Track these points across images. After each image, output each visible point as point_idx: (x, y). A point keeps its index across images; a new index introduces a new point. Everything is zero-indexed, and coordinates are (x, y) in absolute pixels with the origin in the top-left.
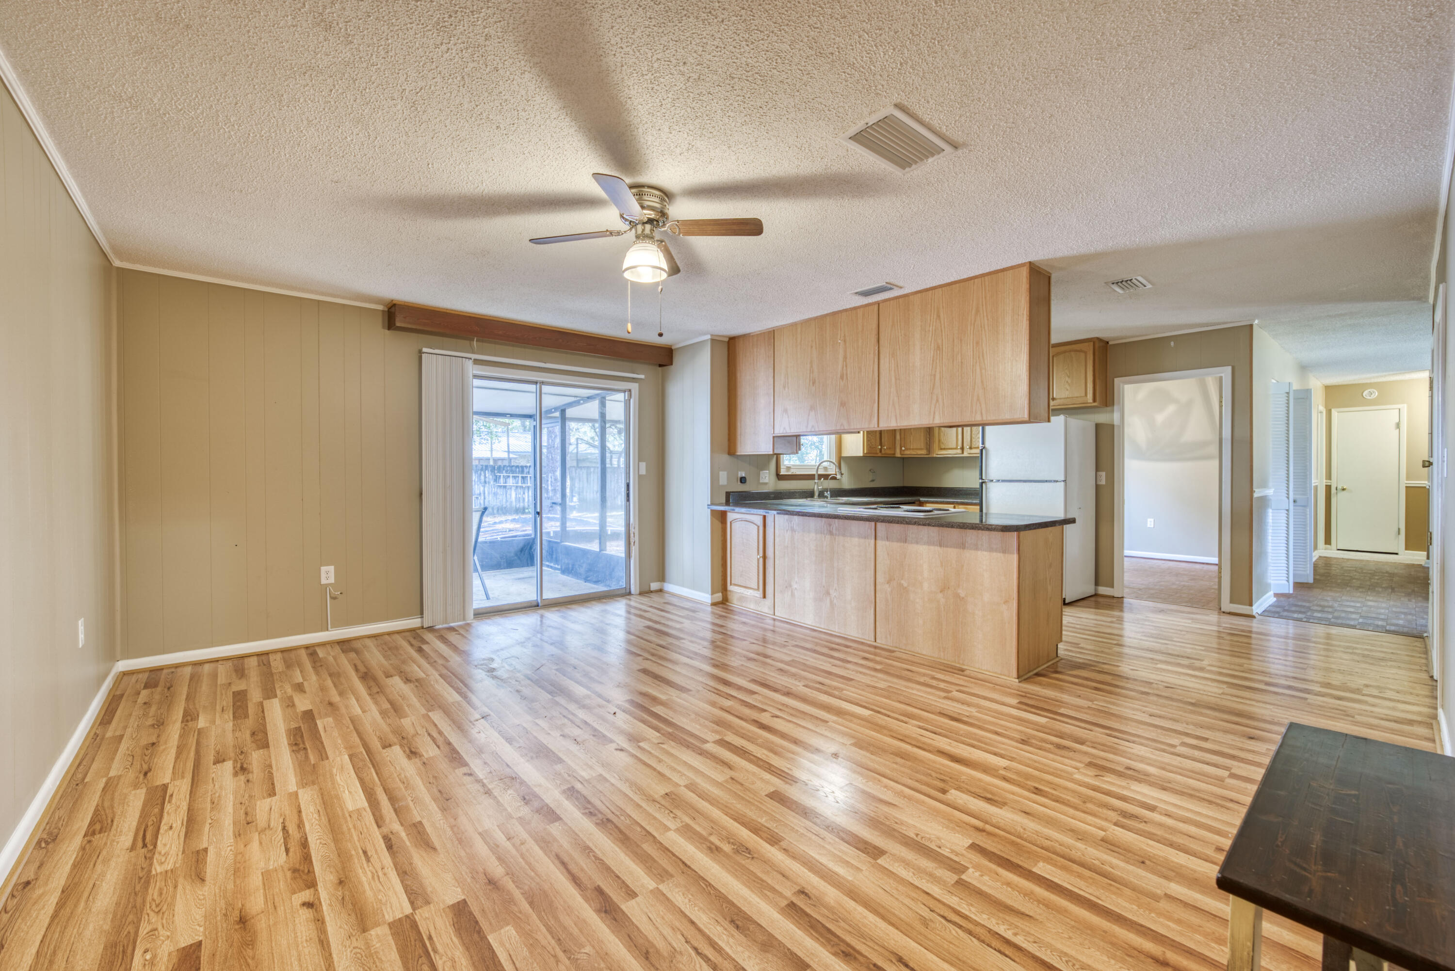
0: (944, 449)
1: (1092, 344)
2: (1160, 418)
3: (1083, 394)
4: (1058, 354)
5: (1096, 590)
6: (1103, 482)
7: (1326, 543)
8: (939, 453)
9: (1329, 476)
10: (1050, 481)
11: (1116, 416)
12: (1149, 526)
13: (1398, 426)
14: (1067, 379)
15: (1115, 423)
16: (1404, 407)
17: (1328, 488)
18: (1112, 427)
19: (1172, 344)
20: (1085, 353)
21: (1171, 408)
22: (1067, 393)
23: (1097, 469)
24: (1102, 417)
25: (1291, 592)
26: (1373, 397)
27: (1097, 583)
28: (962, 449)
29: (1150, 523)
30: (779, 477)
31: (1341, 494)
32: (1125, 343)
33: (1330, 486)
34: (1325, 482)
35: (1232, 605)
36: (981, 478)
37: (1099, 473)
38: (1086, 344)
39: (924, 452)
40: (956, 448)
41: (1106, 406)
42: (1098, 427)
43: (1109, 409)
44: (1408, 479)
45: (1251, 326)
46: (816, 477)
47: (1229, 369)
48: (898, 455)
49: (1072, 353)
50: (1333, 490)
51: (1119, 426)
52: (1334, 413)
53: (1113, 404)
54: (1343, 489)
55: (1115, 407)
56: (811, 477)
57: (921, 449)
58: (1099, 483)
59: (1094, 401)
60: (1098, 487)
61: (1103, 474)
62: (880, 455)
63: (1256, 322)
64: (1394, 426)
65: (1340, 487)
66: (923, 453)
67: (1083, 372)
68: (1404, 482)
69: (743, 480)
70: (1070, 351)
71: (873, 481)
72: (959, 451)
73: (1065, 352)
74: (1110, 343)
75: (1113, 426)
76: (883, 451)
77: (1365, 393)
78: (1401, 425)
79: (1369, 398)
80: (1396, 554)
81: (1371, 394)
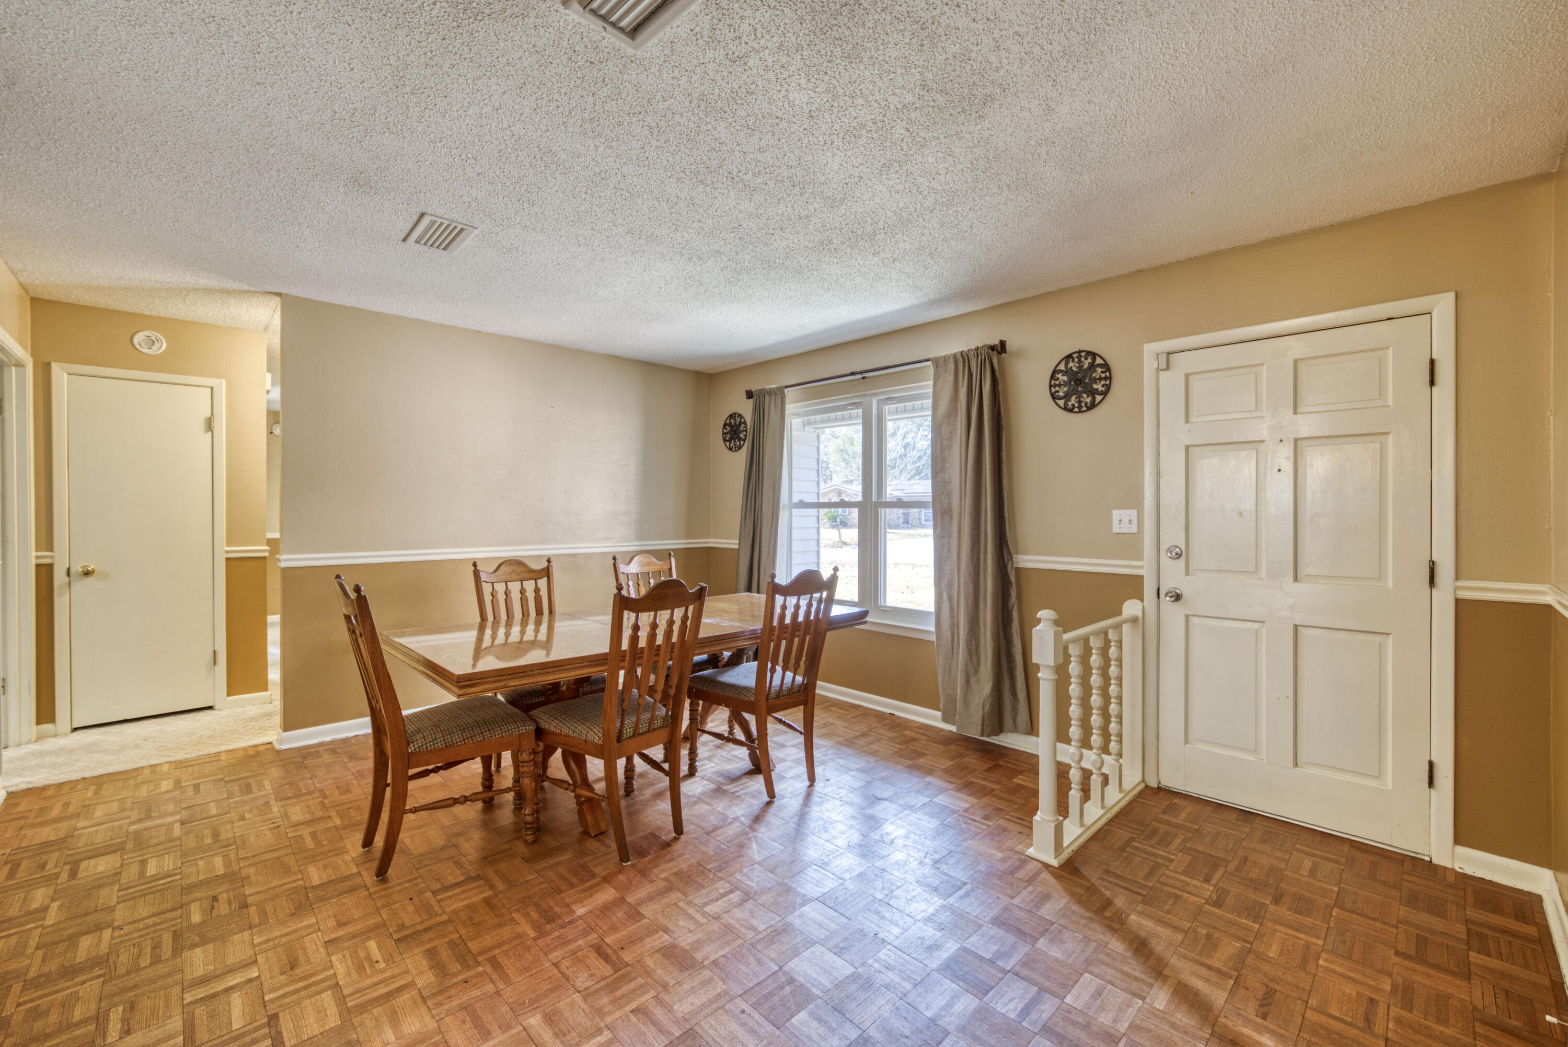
7: (39, 721)
9: (46, 539)
13: (209, 425)
16: (221, 385)
17: (45, 573)
26: (155, 350)
31: (82, 586)
33: (50, 567)
34: (33, 556)
44: (231, 541)
50: (59, 578)
52: (60, 375)
54: (87, 573)
64: (201, 425)
65: (77, 568)
68: (224, 550)
77: (138, 338)
78: (216, 425)
79: (146, 351)
80: (211, 708)
81: (151, 342)
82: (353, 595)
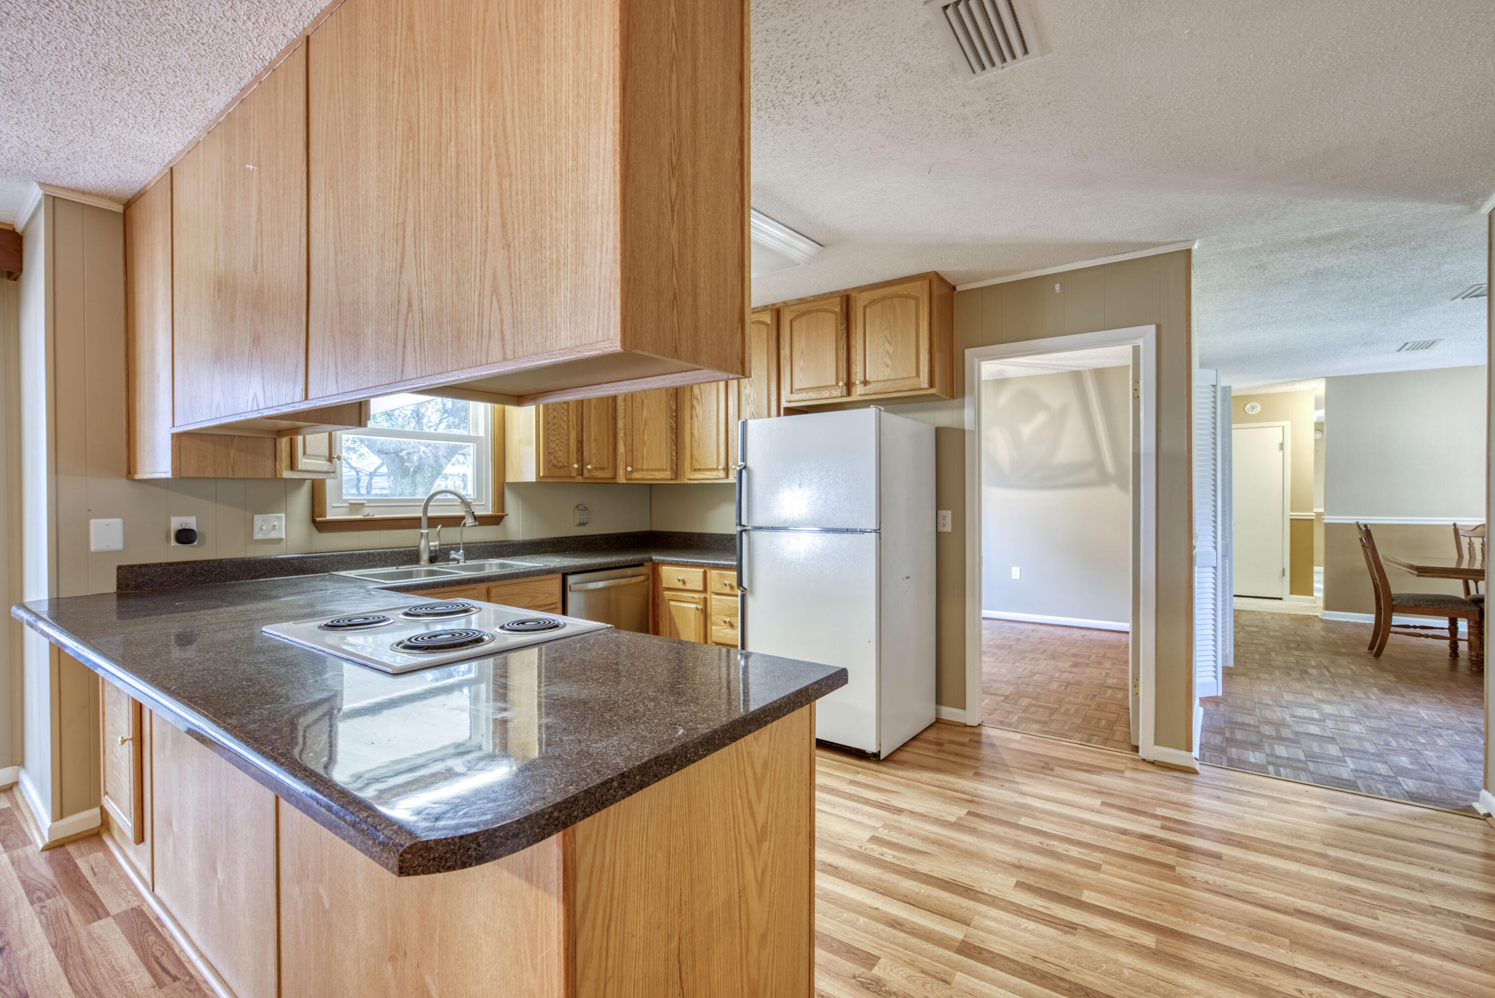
0: (699, 470)
1: (926, 282)
2: (1027, 430)
3: (914, 374)
4: (873, 302)
5: (938, 712)
6: (948, 528)
8: (691, 477)
10: (853, 531)
11: (968, 414)
12: (1014, 577)
13: (1282, 446)
14: (888, 347)
15: (967, 427)
16: (1287, 425)
18: (961, 432)
19: (1057, 287)
20: (917, 299)
21: (1041, 418)
22: (888, 371)
23: (939, 507)
24: (944, 417)
25: (1220, 694)
26: (1256, 411)
27: (939, 701)
28: (727, 469)
29: (1016, 573)
30: (320, 525)
32: (982, 289)
35: (1157, 748)
36: (740, 524)
37: (942, 513)
38: (919, 283)
39: (667, 475)
40: (717, 469)
41: (953, 397)
42: (939, 432)
43: (956, 402)
44: (1292, 510)
45: (1188, 252)
46: (424, 522)
47: (1152, 328)
48: (621, 479)
49: (895, 300)
51: (972, 432)
53: (963, 395)
55: (967, 399)
56: (413, 523)
57: (663, 470)
58: (942, 529)
59: (932, 385)
60: (939, 536)
61: (948, 514)
62: (579, 479)
63: (1196, 246)
66: (665, 476)
67: (913, 332)
68: (1289, 514)
69: (185, 536)
70: (892, 297)
71: (582, 524)
72: (722, 474)
73: (884, 298)
74: (959, 288)
75: (963, 431)
76: (586, 474)
77: (1248, 407)
78: (1285, 446)
79: (1251, 413)
80: (1281, 599)
81: (1253, 408)
82: (1364, 529)
